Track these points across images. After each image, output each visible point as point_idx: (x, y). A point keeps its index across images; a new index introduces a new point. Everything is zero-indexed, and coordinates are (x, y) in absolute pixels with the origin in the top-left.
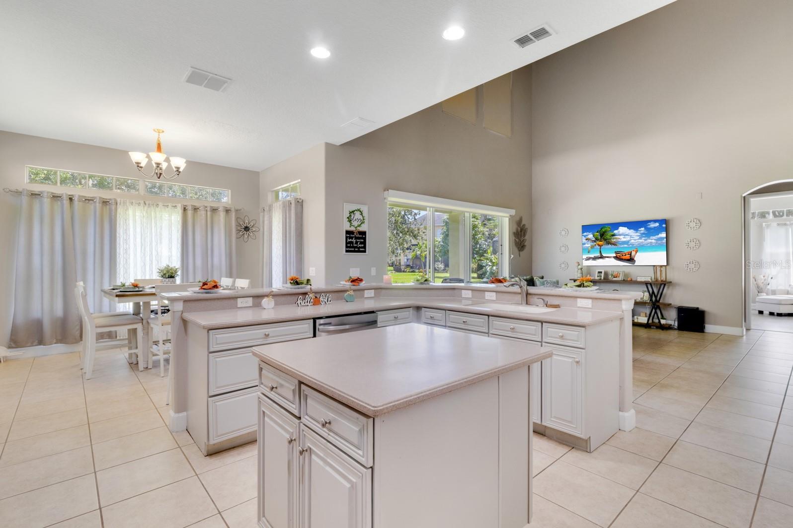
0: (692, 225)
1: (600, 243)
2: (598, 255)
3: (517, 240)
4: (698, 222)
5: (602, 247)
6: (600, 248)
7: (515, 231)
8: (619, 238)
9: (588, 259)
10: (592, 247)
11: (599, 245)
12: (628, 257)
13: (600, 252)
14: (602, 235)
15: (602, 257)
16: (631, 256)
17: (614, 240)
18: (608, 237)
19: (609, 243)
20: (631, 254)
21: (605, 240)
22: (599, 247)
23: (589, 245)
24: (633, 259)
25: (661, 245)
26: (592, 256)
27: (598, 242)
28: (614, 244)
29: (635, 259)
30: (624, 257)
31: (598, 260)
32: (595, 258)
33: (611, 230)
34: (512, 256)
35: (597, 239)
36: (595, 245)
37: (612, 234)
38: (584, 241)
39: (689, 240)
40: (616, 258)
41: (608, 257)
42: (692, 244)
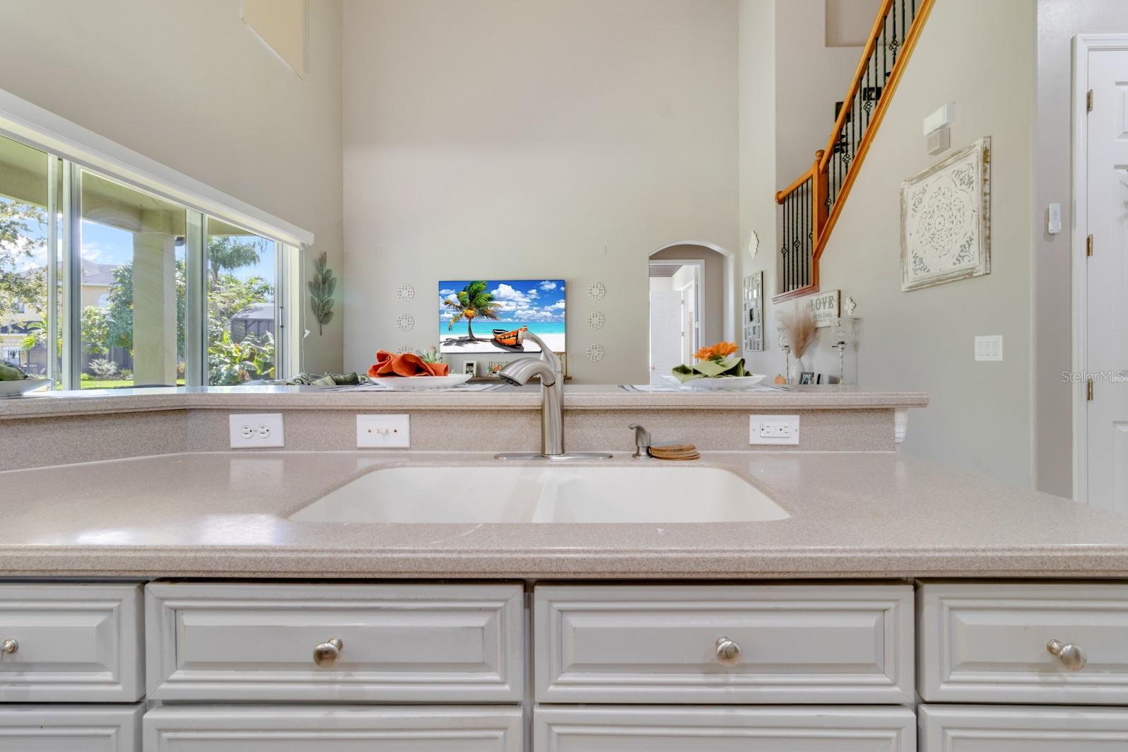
0: (596, 291)
1: (470, 312)
2: (467, 335)
3: (316, 299)
4: (602, 288)
5: (472, 320)
6: (470, 322)
7: (311, 279)
8: (500, 305)
9: (449, 342)
10: (456, 319)
11: (467, 316)
12: (512, 341)
13: (470, 329)
14: (473, 297)
15: (472, 340)
16: (517, 339)
17: (492, 308)
18: (482, 301)
19: (484, 313)
20: (517, 336)
21: (478, 307)
22: (468, 321)
23: (451, 316)
24: (520, 345)
25: (558, 321)
26: (456, 337)
27: (466, 311)
28: (492, 316)
29: (523, 345)
30: (507, 341)
31: (466, 345)
32: (460, 342)
33: (486, 289)
34: (307, 332)
35: (463, 304)
36: (461, 315)
37: (489, 295)
38: (443, 306)
39: (592, 315)
40: (495, 341)
41: (481, 340)
42: (595, 321)
